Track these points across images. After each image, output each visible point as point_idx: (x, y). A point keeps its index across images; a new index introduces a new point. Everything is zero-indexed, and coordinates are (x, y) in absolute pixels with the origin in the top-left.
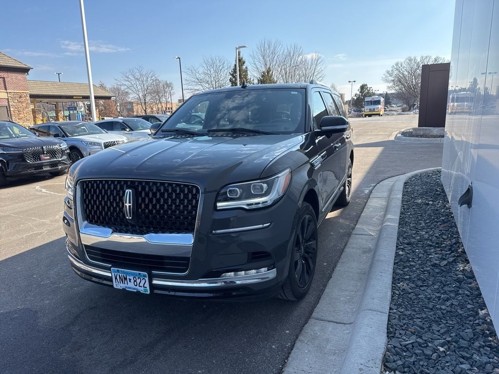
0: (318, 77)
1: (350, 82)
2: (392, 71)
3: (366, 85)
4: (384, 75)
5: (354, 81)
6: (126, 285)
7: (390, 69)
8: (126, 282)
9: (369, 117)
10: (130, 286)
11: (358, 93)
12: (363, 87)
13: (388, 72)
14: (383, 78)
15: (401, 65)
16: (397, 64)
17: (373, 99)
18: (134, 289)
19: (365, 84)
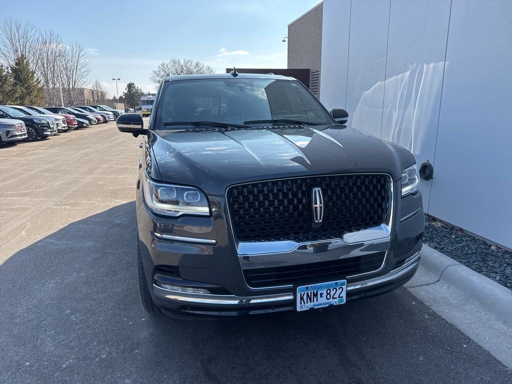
0: (83, 71)
1: (114, 79)
2: (159, 71)
3: (133, 84)
4: (152, 74)
5: (119, 79)
6: (315, 302)
7: (157, 70)
8: (315, 299)
9: (146, 117)
10: (322, 302)
11: (126, 92)
12: (130, 86)
13: (155, 72)
14: (150, 77)
15: (167, 67)
16: (163, 65)
17: (149, 98)
18: (324, 304)
19: (132, 82)
